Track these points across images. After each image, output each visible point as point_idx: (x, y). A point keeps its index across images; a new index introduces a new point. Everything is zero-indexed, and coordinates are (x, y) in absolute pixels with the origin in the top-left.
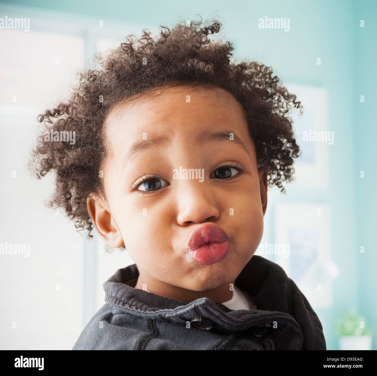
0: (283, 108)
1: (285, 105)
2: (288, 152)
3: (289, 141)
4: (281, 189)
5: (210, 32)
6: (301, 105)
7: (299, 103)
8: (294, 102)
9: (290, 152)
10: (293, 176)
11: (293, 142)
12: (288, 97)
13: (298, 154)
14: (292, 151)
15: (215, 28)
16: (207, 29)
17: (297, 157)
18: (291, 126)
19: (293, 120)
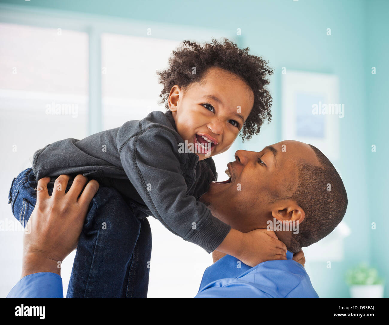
0: (264, 116)
1: (265, 116)
2: (254, 130)
3: (258, 126)
4: (243, 140)
5: (267, 72)
6: (271, 121)
7: (271, 119)
8: (269, 118)
9: (255, 131)
10: (250, 139)
11: (259, 128)
12: (269, 114)
13: (258, 134)
14: (256, 131)
15: (270, 72)
16: (267, 70)
17: (257, 134)
18: (262, 124)
19: (264, 123)
